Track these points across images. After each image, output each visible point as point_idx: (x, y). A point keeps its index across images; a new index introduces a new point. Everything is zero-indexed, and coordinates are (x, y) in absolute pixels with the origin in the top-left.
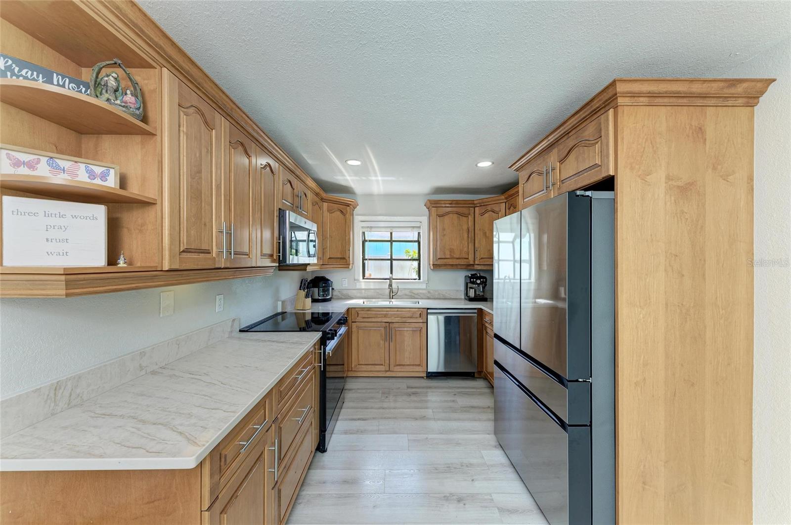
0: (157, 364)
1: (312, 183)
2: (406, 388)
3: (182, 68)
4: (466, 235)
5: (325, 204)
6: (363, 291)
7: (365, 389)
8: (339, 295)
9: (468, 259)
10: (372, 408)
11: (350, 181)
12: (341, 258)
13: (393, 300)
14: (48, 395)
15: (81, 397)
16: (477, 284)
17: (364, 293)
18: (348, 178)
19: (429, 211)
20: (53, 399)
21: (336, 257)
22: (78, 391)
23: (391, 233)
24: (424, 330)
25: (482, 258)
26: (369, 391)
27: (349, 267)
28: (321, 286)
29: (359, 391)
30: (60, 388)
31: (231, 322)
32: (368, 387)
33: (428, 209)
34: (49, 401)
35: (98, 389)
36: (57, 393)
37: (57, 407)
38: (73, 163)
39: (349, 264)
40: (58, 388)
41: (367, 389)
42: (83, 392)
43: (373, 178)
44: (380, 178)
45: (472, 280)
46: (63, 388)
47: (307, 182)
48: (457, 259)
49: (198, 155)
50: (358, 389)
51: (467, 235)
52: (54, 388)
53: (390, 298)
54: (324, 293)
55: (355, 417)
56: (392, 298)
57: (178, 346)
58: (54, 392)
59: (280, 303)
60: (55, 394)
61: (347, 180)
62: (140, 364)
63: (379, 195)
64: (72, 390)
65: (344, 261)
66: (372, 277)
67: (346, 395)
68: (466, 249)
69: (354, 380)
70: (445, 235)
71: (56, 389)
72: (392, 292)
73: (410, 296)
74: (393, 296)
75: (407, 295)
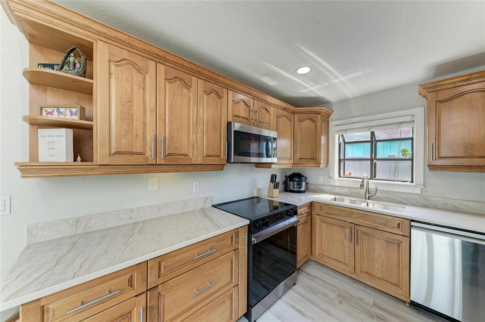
0: (142, 218)
1: (275, 100)
2: (372, 304)
3: (111, 37)
5: (296, 116)
6: (337, 188)
7: (322, 280)
8: (316, 189)
10: (317, 306)
11: (316, 91)
12: (311, 159)
13: (368, 201)
14: (72, 224)
15: (91, 228)
17: (337, 190)
18: (312, 88)
20: (75, 227)
21: (306, 157)
22: (89, 225)
23: (373, 133)
24: (405, 245)
26: (325, 285)
27: (320, 166)
28: (294, 180)
29: (316, 280)
30: (79, 222)
31: (204, 200)
32: (327, 280)
34: (73, 227)
35: (102, 225)
36: (77, 224)
37: (77, 231)
38: (65, 109)
39: (320, 164)
40: (78, 221)
41: (324, 282)
42: (93, 226)
43: (335, 81)
44: (343, 79)
46: (81, 222)
47: (268, 100)
49: (129, 91)
50: (316, 277)
52: (76, 221)
53: (366, 198)
54: (297, 186)
55: (296, 306)
56: (369, 199)
57: (158, 210)
58: (75, 223)
59: (256, 190)
60: (76, 224)
61: (312, 91)
62: (130, 217)
63: (355, 98)
64: (86, 224)
65: (314, 160)
66: (352, 176)
67: (299, 276)
69: (317, 266)
71: (77, 222)
72: (369, 193)
73: (395, 199)
74: (369, 197)
75: (389, 198)
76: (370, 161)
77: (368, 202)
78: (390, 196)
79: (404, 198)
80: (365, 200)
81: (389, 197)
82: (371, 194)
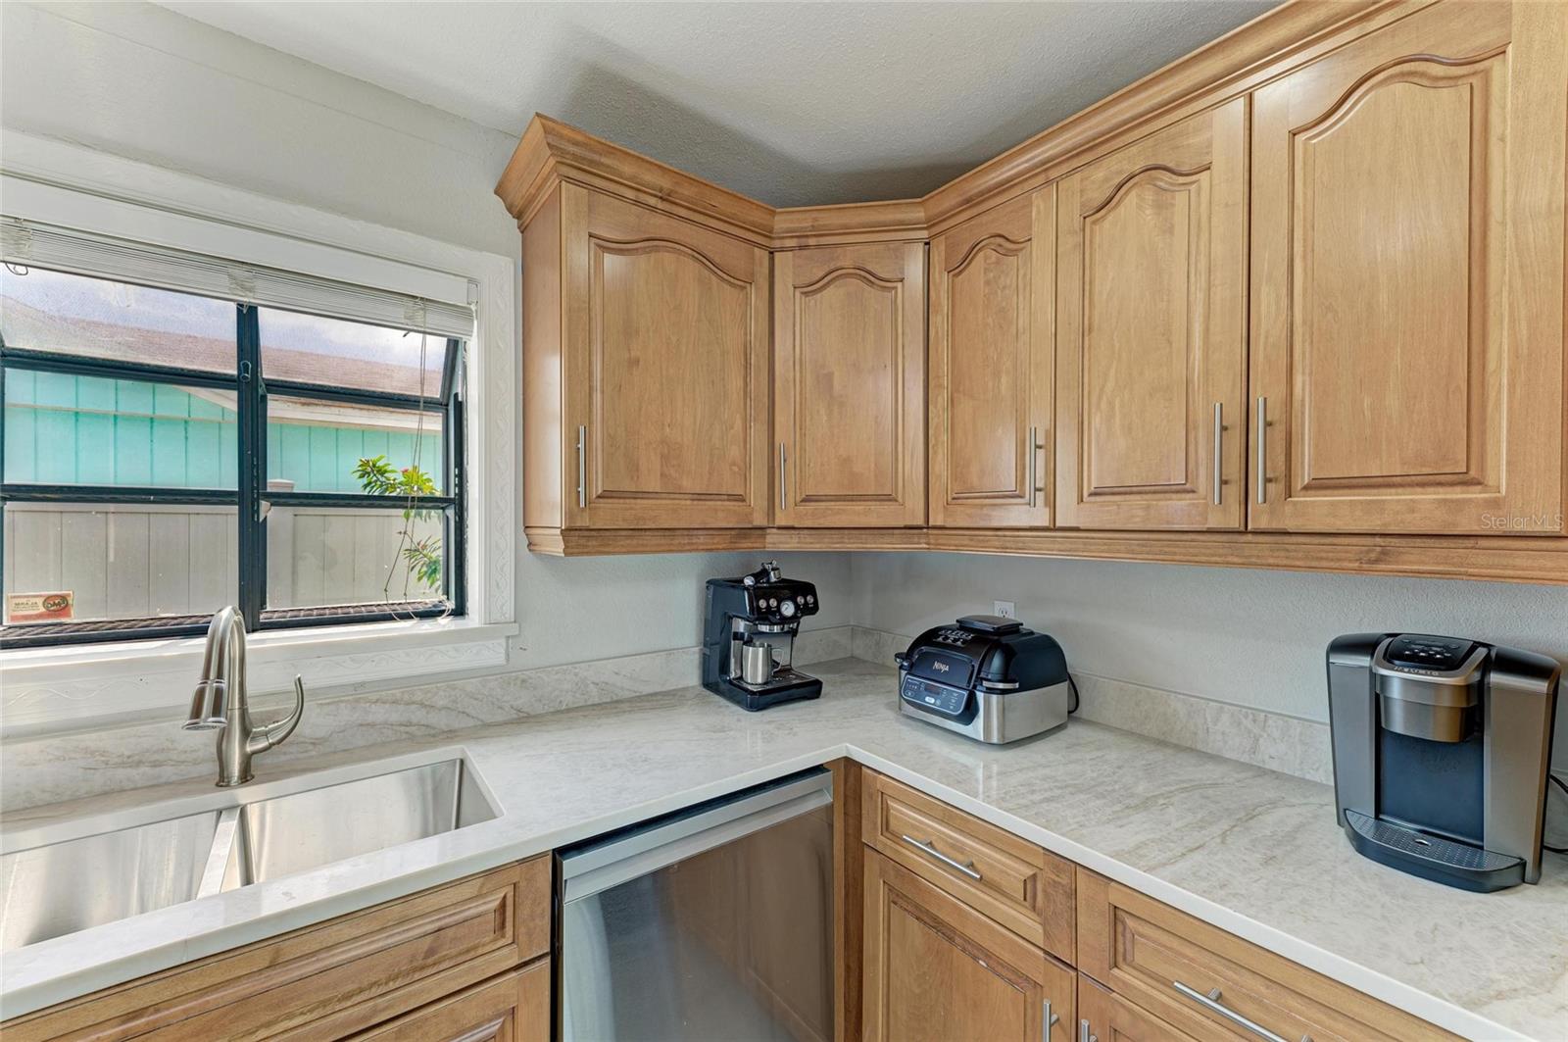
4: (735, 383)
9: (741, 499)
13: (244, 795)
16: (784, 620)
19: (523, 229)
23: (247, 319)
25: (807, 499)
33: (519, 216)
45: (763, 604)
48: (700, 497)
51: (741, 383)
53: (223, 781)
56: (246, 777)
68: (735, 452)
70: (634, 362)
72: (246, 733)
73: (401, 725)
74: (247, 761)
75: (372, 725)
76: (237, 507)
77: (243, 802)
78: (379, 713)
79: (441, 703)
80: (221, 797)
81: (370, 719)
82: (266, 734)
